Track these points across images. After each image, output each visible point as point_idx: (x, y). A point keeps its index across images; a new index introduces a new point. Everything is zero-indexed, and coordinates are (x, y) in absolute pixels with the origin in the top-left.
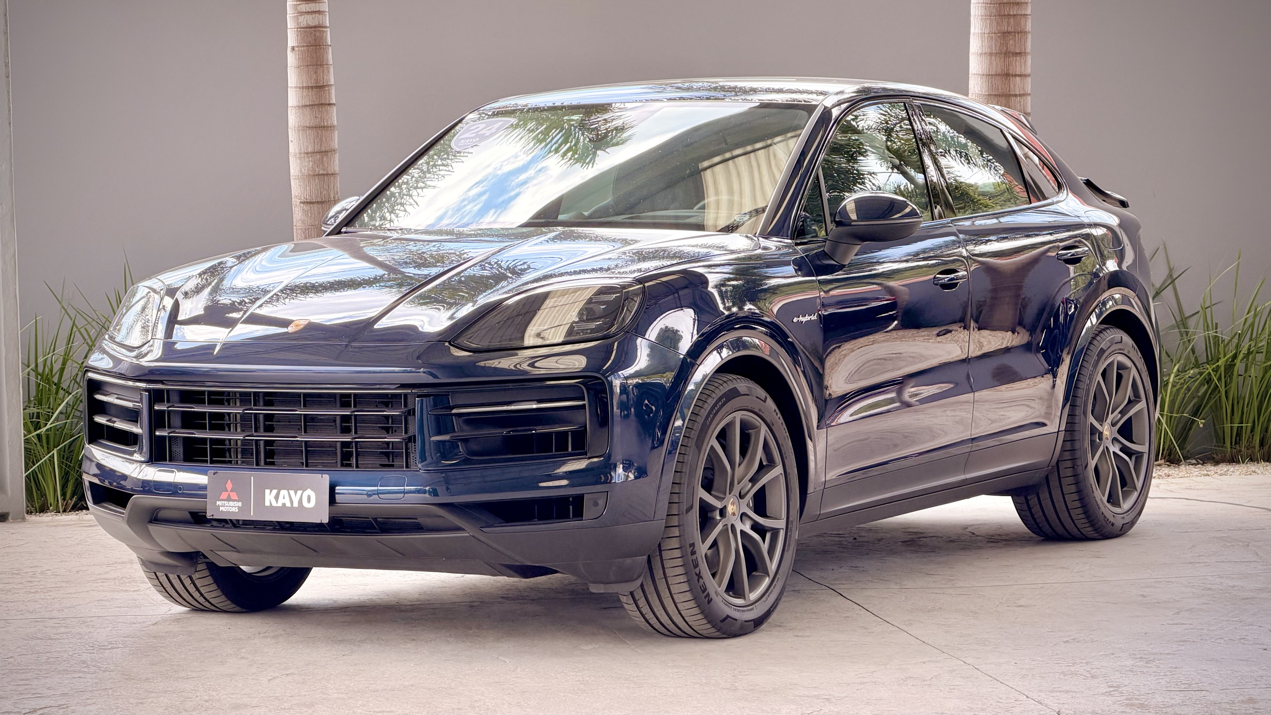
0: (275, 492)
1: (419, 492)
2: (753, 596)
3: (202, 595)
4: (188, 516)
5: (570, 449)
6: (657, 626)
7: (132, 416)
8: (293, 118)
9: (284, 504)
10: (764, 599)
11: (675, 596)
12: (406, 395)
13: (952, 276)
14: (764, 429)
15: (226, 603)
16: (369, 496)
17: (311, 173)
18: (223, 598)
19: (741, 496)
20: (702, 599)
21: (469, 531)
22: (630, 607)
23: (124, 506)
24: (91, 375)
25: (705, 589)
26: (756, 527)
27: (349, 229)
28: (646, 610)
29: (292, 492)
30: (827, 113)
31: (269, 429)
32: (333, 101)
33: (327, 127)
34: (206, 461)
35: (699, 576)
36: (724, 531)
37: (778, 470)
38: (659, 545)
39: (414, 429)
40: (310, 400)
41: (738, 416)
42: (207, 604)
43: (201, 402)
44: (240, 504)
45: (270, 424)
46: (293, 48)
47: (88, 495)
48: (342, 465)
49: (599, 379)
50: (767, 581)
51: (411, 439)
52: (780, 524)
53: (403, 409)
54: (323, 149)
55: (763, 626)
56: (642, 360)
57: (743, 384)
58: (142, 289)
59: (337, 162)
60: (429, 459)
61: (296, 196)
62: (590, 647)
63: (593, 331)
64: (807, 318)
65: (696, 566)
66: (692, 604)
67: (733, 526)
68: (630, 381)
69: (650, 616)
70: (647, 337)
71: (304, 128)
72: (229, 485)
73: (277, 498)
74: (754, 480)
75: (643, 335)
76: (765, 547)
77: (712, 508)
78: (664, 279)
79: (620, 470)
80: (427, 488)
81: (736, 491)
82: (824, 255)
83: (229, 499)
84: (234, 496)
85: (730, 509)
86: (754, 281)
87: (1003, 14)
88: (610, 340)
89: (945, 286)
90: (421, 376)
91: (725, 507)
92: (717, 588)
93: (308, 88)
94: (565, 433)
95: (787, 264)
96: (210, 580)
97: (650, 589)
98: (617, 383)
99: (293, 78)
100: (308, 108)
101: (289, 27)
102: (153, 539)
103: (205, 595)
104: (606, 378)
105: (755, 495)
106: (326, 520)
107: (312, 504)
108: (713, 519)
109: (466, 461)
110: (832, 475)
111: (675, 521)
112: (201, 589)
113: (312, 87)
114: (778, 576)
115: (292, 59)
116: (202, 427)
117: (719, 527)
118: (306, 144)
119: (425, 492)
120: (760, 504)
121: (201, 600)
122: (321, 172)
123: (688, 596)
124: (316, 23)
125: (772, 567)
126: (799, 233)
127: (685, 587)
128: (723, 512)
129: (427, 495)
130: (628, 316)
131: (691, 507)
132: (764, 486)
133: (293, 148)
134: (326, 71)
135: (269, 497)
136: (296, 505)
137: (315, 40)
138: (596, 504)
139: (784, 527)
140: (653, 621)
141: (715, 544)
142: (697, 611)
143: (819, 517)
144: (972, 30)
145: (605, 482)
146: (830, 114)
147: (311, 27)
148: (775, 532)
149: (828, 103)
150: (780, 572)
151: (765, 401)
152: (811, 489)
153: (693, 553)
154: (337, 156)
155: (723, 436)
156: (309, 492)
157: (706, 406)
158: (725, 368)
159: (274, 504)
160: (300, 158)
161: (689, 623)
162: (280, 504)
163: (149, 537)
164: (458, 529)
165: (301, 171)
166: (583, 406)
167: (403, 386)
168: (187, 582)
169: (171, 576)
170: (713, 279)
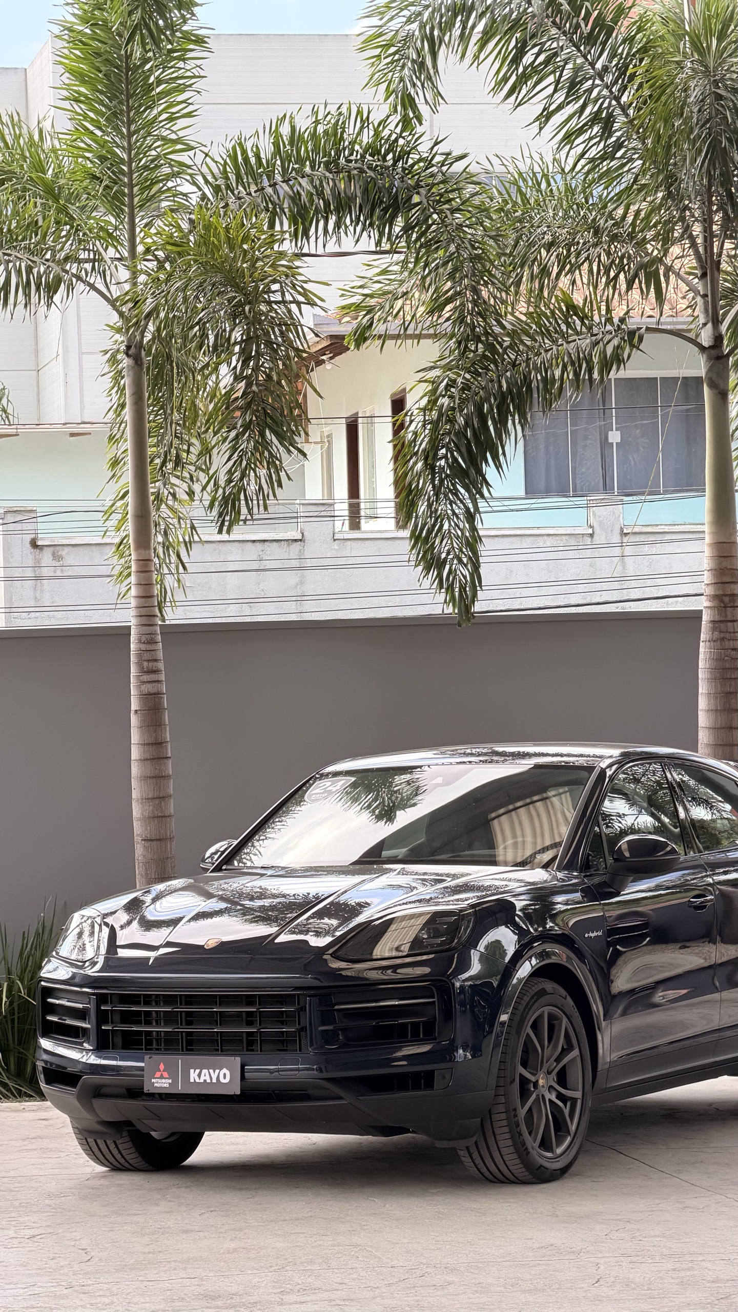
0: (198, 1071)
1: (308, 1069)
2: (559, 1151)
3: (123, 1156)
4: (124, 1091)
5: (421, 1036)
6: (487, 1174)
7: (81, 1014)
8: (135, 770)
9: (205, 1081)
10: (567, 1153)
11: (502, 1150)
12: (298, 995)
13: (702, 899)
14: (565, 1020)
15: (141, 1164)
16: (272, 1073)
17: (151, 815)
18: (140, 1159)
19: (549, 1073)
20: (522, 1151)
21: (347, 1099)
22: (467, 1160)
23: (74, 1086)
24: (43, 983)
25: (525, 1144)
26: (560, 1096)
27: (229, 867)
28: (478, 1161)
29: (211, 1071)
30: (603, 772)
31: (189, 1023)
32: (169, 755)
33: (165, 777)
34: (142, 1049)
35: (520, 1134)
36: (537, 1099)
37: (575, 1053)
38: (490, 1111)
39: (305, 1021)
40: (225, 1000)
41: (547, 1010)
42: (126, 1165)
43: (138, 1003)
44: (170, 1081)
45: (190, 1019)
46: (136, 711)
47: (41, 1078)
48: (247, 1050)
49: (445, 981)
50: (569, 1139)
51: (303, 1029)
52: (578, 1095)
53: (297, 1006)
54: (161, 795)
55: (566, 1175)
56: (476, 968)
57: (549, 986)
58: (76, 917)
59: (172, 806)
60: (315, 1046)
61: (138, 835)
62: (435, 1191)
63: (438, 945)
64: (595, 934)
65: (518, 1126)
66: (515, 1156)
67: (543, 1096)
68: (466, 983)
69: (481, 1166)
70: (478, 949)
71: (144, 778)
72: (162, 1067)
73: (199, 1075)
74: (558, 1060)
75: (475, 947)
76: (567, 1111)
77: (529, 1081)
78: (484, 906)
79: (461, 1051)
80: (315, 1067)
81: (545, 1069)
82: (604, 884)
83: (162, 1077)
84: (165, 1074)
85: (541, 1082)
86: (547, 906)
87: (725, 677)
88: (452, 952)
89: (698, 908)
90: (309, 979)
91: (537, 1081)
92: (533, 1144)
93: (148, 744)
94: (418, 1023)
95: (577, 891)
96: (130, 1144)
97: (482, 1144)
98: (458, 984)
99: (135, 737)
100: (149, 762)
101: (132, 693)
102: (94, 1110)
103: (126, 1157)
104: (450, 980)
105: (558, 1073)
106: (238, 1092)
107: (227, 1080)
108: (529, 1090)
109: (344, 1046)
110: (615, 1056)
111: (501, 1091)
112: (123, 1152)
113: (152, 744)
114: (577, 1135)
115: (134, 720)
116: (138, 1023)
117: (534, 1096)
118: (147, 791)
119: (313, 1069)
120: (562, 1078)
121: (122, 1161)
122: (160, 814)
123: (512, 1149)
124: (155, 690)
125: (573, 1128)
126: (586, 867)
127: (510, 1142)
128: (536, 1084)
129: (315, 1072)
130: (465, 933)
131: (514, 1080)
132: (565, 1066)
133: (135, 794)
134: (163, 730)
135: (193, 1075)
136: (214, 1081)
137: (155, 705)
138: (444, 1078)
139: (581, 1097)
140: (484, 1170)
141: (530, 1110)
142: (518, 1161)
143: (607, 1090)
144: (700, 691)
145: (450, 1061)
146: (605, 773)
147: (152, 694)
148: (574, 1101)
149: (603, 765)
150: (578, 1132)
151: (565, 999)
152: (600, 1067)
153: (516, 1116)
154: (172, 801)
155: (535, 1026)
156: (225, 1071)
157: (523, 1002)
158: (536, 973)
159: (197, 1080)
160: (142, 803)
161: (513, 1171)
162: (202, 1081)
163: (91, 1109)
164: (341, 1098)
165: (143, 815)
166: (434, 1002)
167: (296, 988)
168: (112, 1146)
169: (99, 1141)
170: (519, 905)
